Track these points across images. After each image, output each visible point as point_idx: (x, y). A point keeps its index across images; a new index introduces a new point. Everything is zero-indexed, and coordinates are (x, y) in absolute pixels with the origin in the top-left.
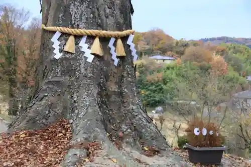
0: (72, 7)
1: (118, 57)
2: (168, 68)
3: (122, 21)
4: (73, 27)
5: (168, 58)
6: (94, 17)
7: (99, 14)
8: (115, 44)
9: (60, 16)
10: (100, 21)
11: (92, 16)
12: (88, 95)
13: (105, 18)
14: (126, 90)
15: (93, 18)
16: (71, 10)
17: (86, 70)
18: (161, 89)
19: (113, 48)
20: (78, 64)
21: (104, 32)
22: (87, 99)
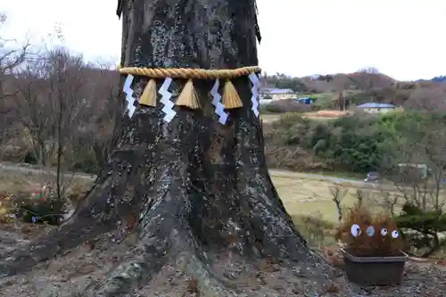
0: (154, 35)
1: (225, 110)
2: (384, 120)
3: (234, 52)
4: (153, 67)
5: (385, 105)
6: (187, 48)
7: (195, 44)
8: (221, 91)
9: (137, 50)
10: (195, 54)
11: (182, 46)
12: (169, 174)
13: (205, 50)
14: (240, 162)
15: (185, 49)
16: (152, 39)
17: (170, 132)
18: (374, 148)
19: (217, 97)
20: (159, 123)
21: (202, 71)
22: (168, 179)
